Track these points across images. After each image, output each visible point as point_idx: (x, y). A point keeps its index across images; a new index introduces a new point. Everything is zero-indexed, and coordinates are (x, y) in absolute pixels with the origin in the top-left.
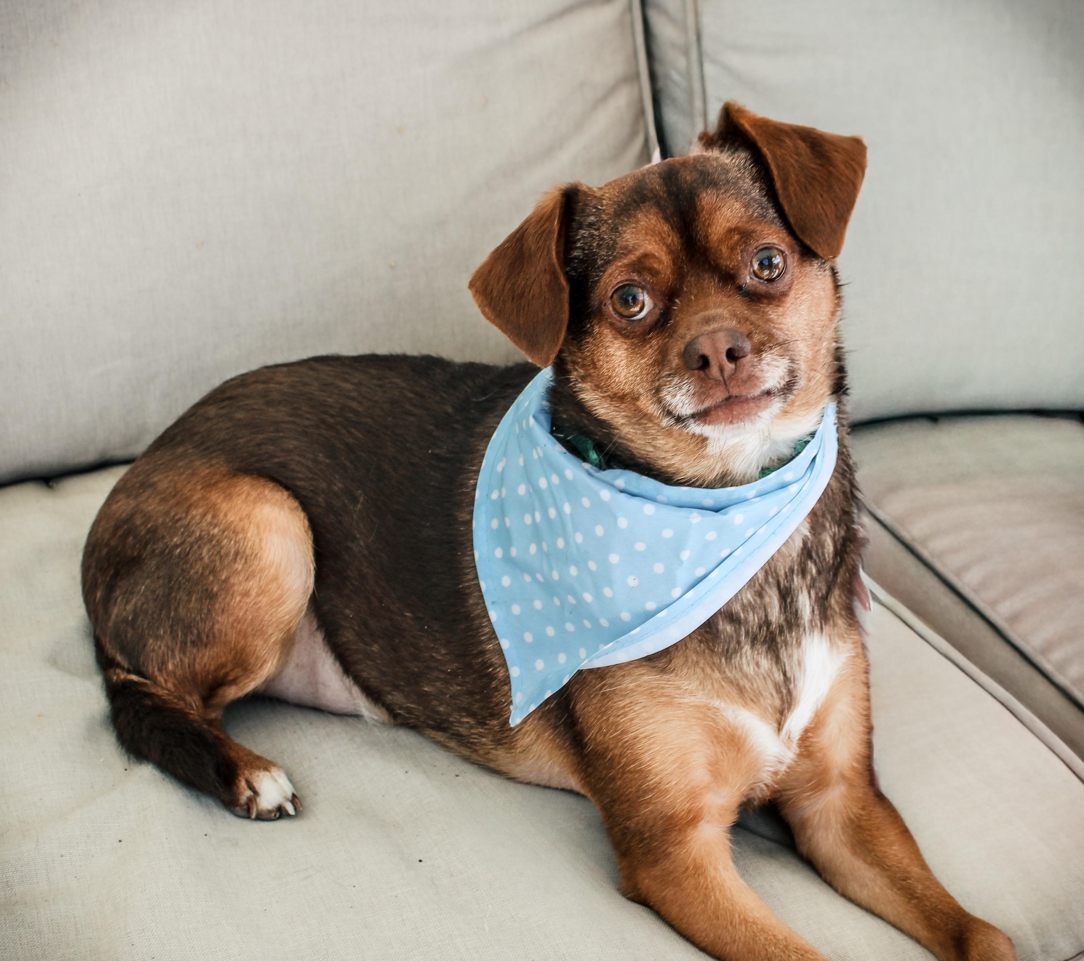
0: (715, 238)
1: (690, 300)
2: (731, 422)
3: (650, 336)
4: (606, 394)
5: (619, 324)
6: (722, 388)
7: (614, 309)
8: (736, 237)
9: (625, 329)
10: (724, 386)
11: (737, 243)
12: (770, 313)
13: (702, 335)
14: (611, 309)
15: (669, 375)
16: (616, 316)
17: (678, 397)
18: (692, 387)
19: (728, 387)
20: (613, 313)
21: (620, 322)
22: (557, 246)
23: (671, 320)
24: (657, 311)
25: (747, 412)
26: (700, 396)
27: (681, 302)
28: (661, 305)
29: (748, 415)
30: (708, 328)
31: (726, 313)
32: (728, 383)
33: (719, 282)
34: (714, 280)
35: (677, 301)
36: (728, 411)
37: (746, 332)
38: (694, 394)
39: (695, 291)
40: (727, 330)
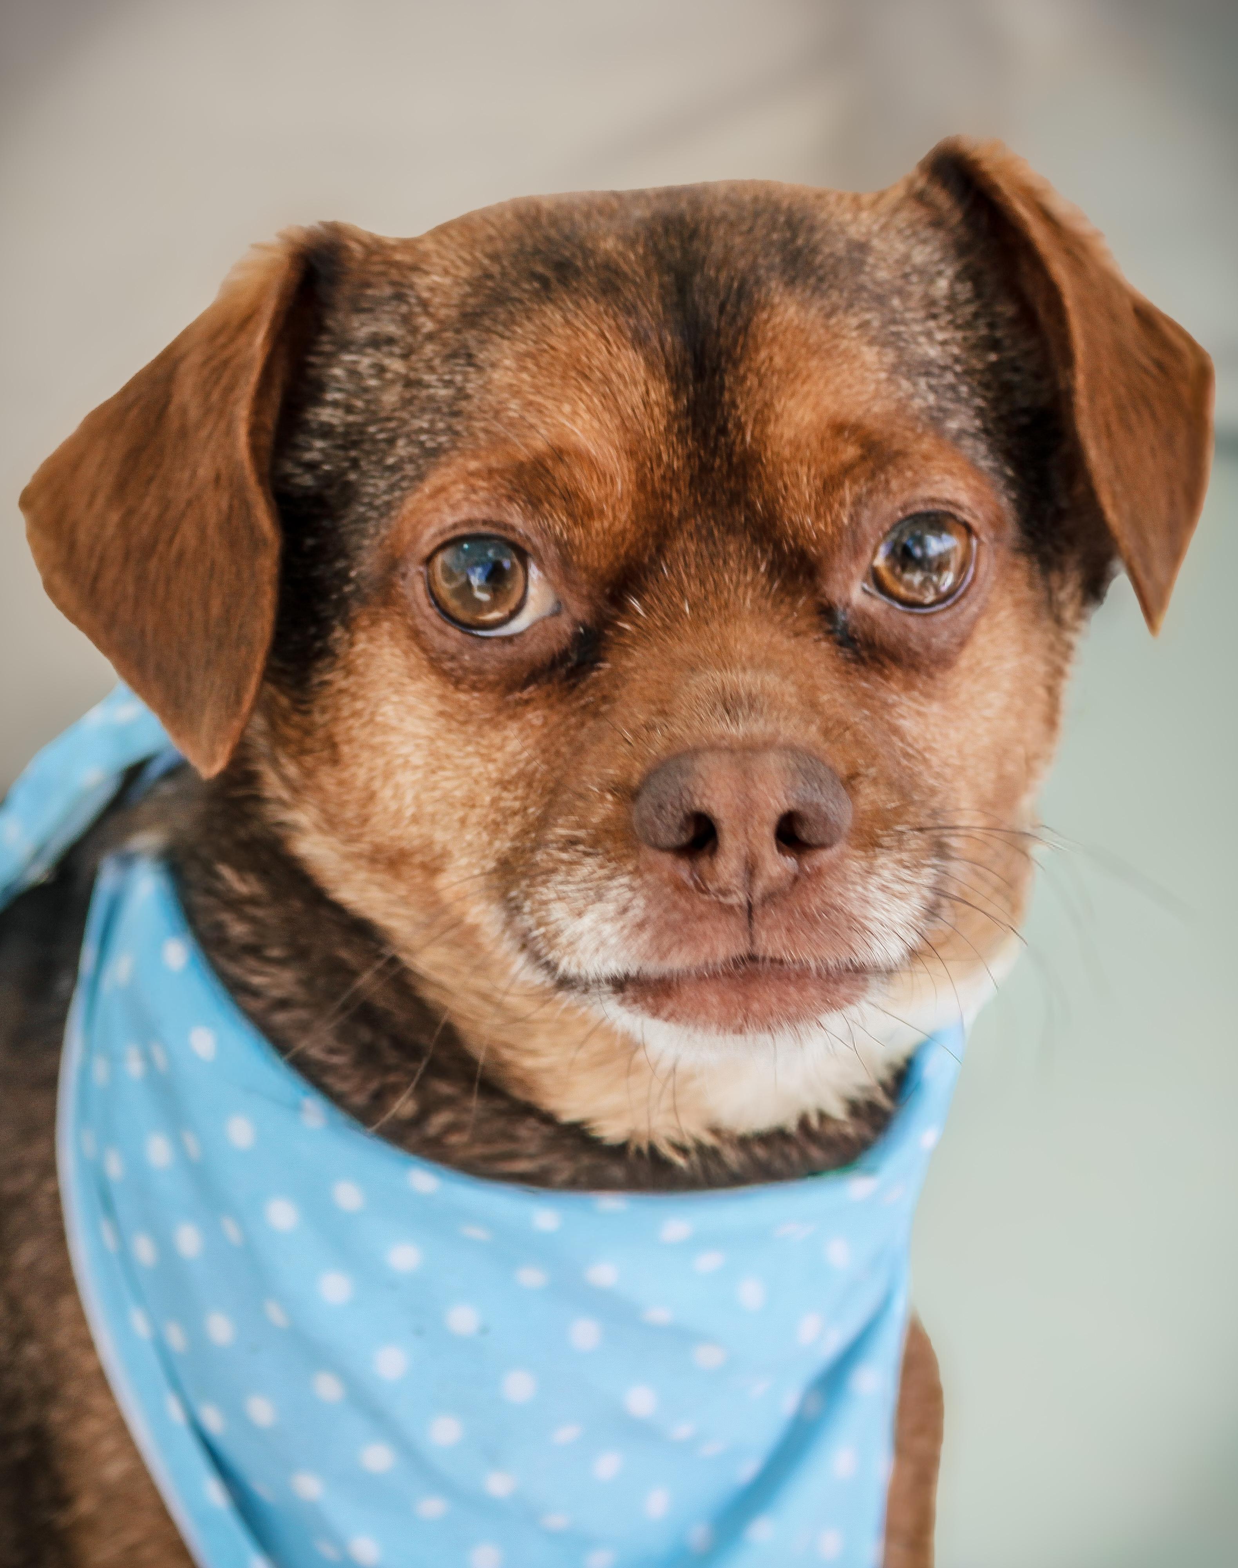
0: (789, 433)
1: (677, 615)
2: (740, 1030)
3: (525, 695)
4: (356, 848)
5: (437, 640)
6: (734, 925)
7: (431, 593)
8: (851, 452)
9: (453, 658)
10: (744, 921)
11: (847, 470)
12: (902, 710)
13: (713, 748)
14: (420, 587)
15: (572, 842)
16: (431, 612)
17: (588, 921)
18: (640, 902)
19: (756, 925)
20: (423, 599)
21: (442, 632)
22: (257, 410)
23: (603, 660)
24: (565, 625)
25: (792, 1009)
26: (659, 935)
27: (648, 609)
28: (579, 610)
29: (793, 1019)
30: (733, 730)
31: (789, 691)
32: (758, 911)
33: (770, 574)
34: (756, 567)
35: (635, 604)
36: (735, 997)
37: (842, 769)
38: (641, 926)
39: (693, 588)
40: (791, 749)
